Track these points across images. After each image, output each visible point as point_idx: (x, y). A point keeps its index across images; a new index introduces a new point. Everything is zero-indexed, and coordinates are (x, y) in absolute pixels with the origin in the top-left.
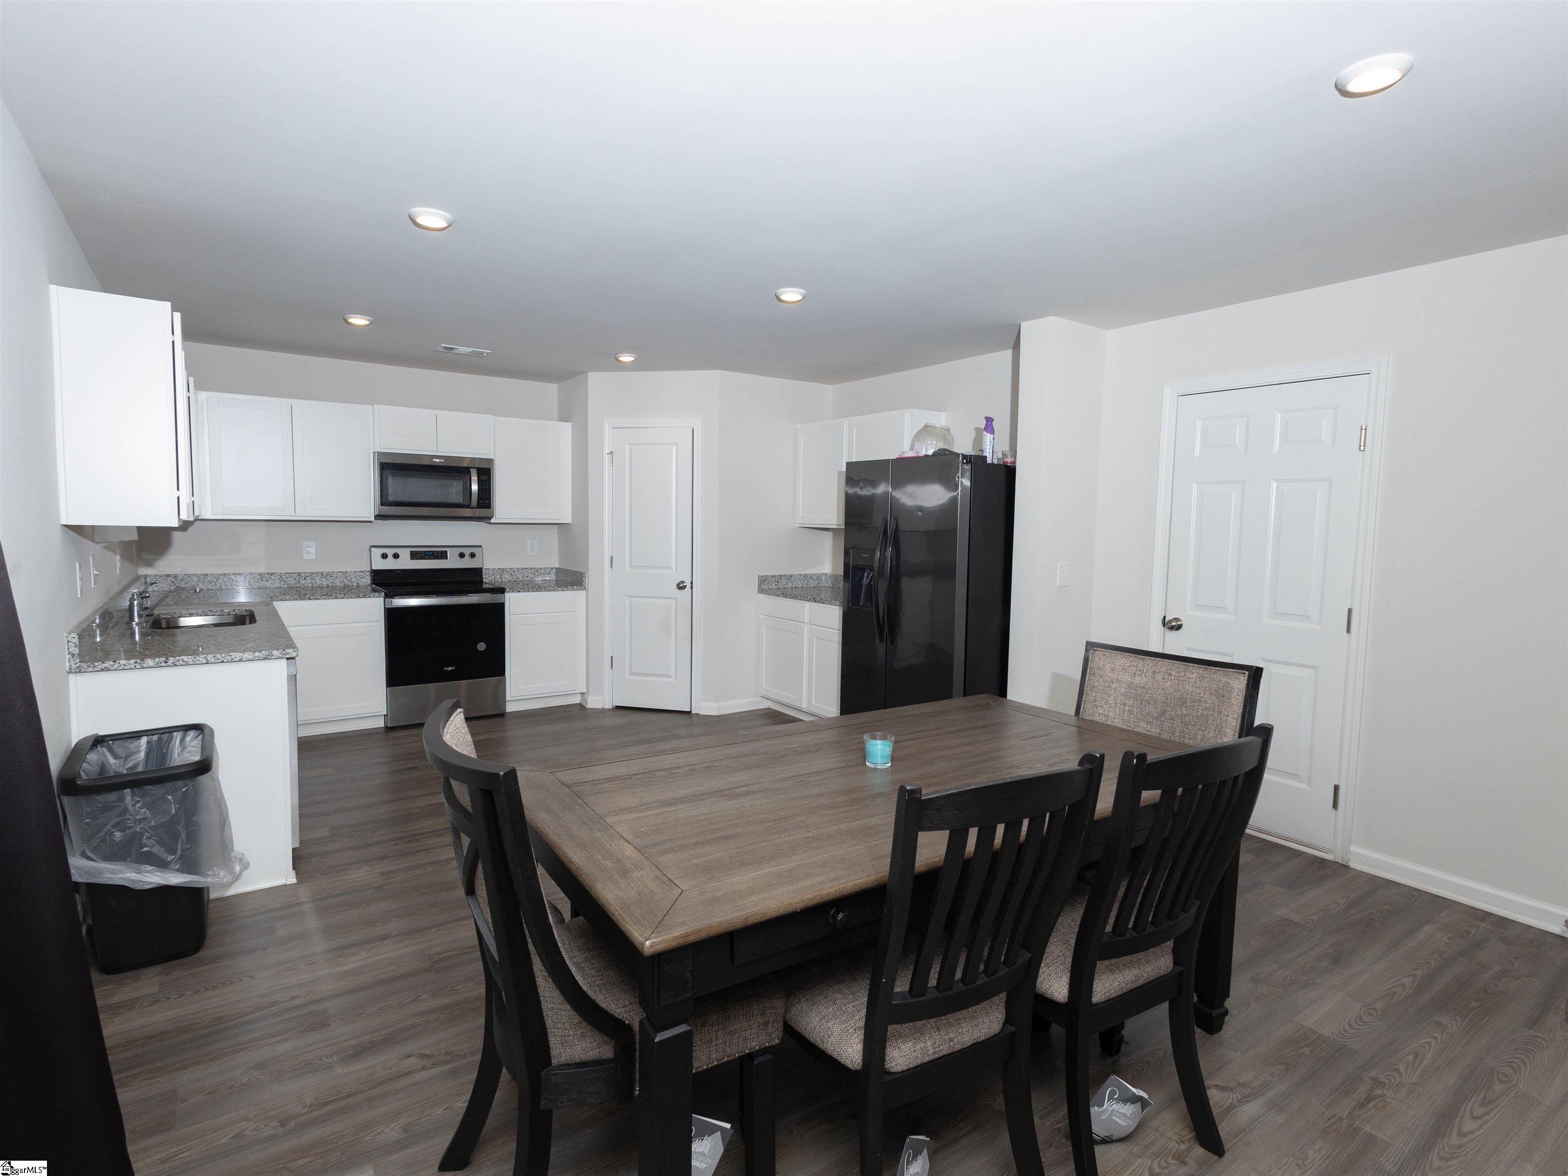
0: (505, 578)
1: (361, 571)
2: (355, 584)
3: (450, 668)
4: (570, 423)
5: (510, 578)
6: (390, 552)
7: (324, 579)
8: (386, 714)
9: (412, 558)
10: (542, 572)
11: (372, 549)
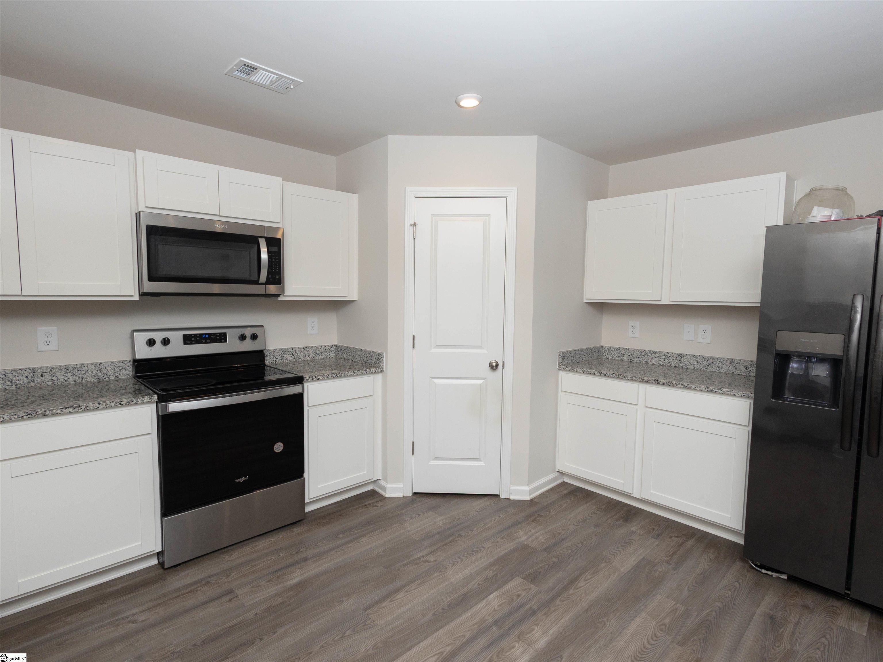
0: (287, 359)
1: (120, 362)
2: (112, 378)
3: (243, 479)
4: (356, 196)
5: (291, 358)
6: (158, 337)
7: (70, 374)
8: (160, 549)
9: (185, 343)
10: (323, 350)
11: (135, 334)
